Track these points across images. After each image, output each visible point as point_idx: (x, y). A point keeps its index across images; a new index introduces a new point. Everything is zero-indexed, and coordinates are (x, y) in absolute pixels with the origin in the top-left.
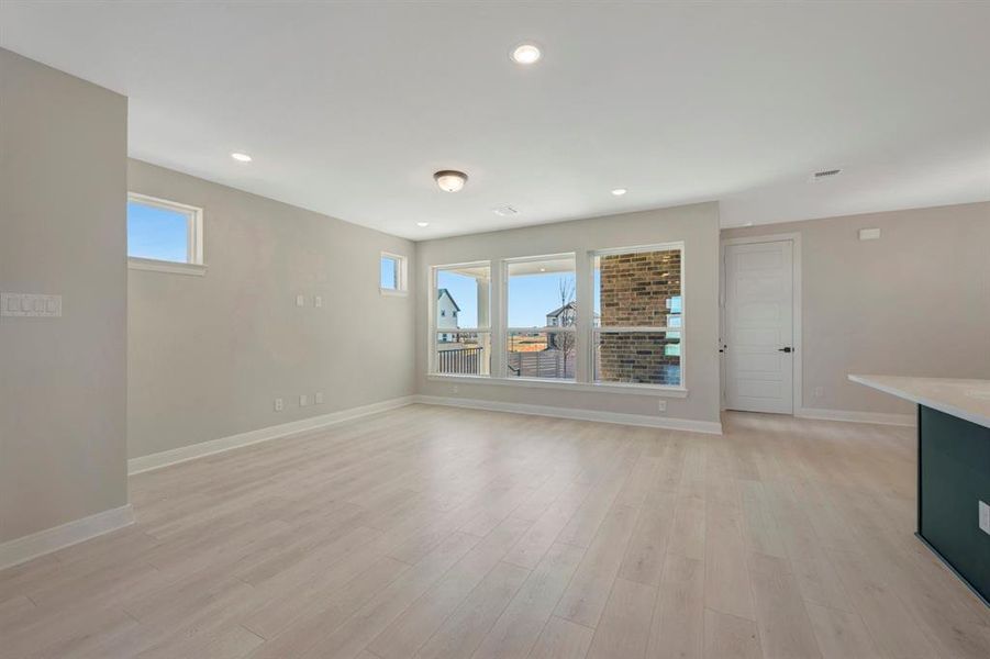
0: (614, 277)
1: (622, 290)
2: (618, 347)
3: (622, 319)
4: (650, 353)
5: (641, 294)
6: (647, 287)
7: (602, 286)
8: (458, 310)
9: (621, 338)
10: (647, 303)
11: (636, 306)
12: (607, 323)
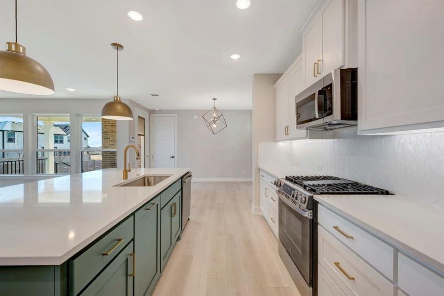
0: (108, 126)
1: (111, 132)
2: (110, 157)
3: (112, 145)
7: (102, 130)
8: (88, 136)
9: (111, 153)
12: (105, 147)
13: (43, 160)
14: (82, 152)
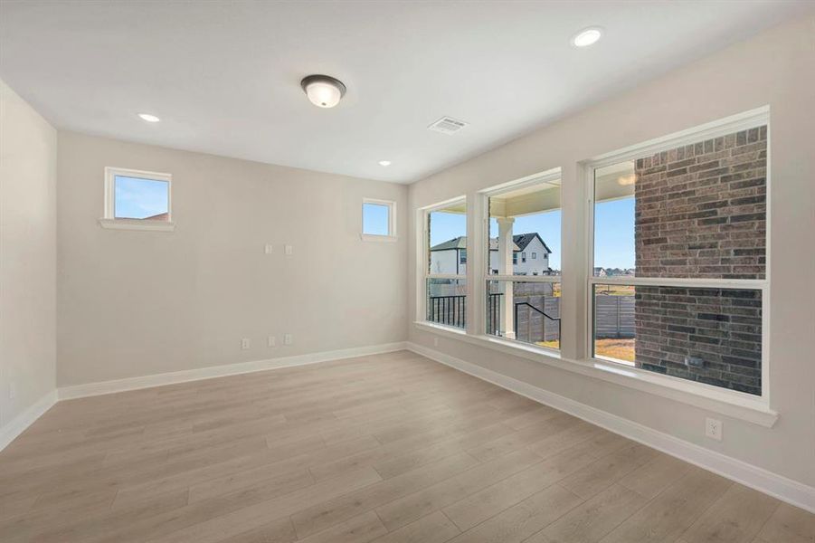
0: (657, 199)
1: (670, 219)
2: (665, 306)
3: (673, 263)
4: (726, 319)
5: (705, 222)
6: (719, 210)
7: (638, 215)
8: (549, 252)
10: (720, 237)
11: (698, 242)
12: (647, 270)
13: (497, 296)
14: (593, 285)
